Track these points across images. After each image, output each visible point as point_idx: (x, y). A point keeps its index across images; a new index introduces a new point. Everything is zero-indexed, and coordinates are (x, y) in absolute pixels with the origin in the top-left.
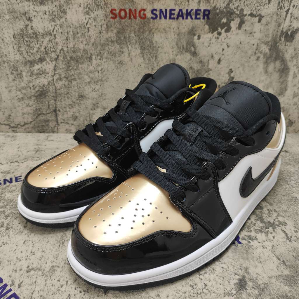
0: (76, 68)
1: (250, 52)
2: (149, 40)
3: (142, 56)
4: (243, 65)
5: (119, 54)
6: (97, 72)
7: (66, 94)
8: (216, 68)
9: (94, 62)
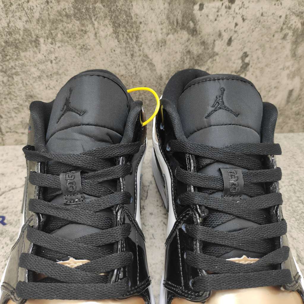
0: (16, 57)
1: (274, 28)
2: (126, 12)
3: (116, 37)
4: (262, 46)
5: (81, 35)
6: (49, 62)
7: (8, 95)
8: (224, 51)
9: (43, 47)
